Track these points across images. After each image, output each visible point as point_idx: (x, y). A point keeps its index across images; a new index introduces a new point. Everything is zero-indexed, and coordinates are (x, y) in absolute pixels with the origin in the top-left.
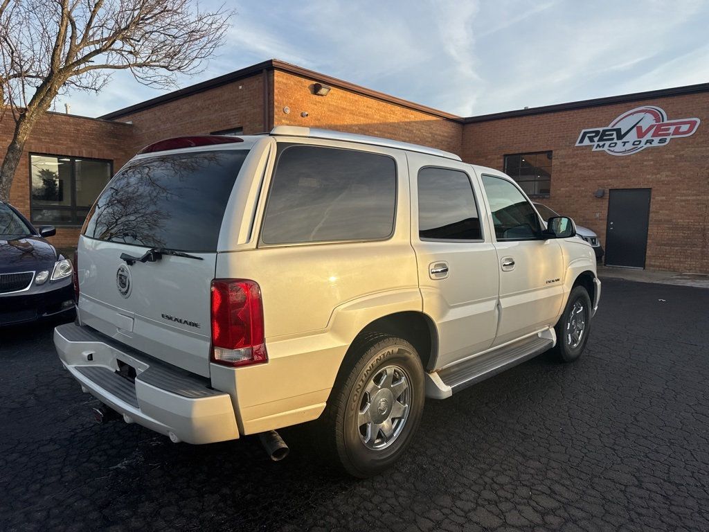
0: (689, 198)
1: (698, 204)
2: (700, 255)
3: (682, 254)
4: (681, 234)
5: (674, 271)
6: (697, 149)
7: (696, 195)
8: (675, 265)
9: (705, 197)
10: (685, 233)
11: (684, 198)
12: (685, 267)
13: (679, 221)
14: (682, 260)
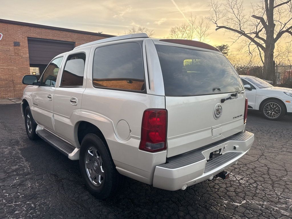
0: (4, 67)
1: (8, 70)
2: (13, 91)
3: (6, 91)
4: (4, 83)
5: (4, 98)
6: (4, 47)
7: (6, 66)
8: (4, 96)
9: (11, 67)
10: (5, 82)
11: (2, 67)
12: (8, 96)
13: (2, 77)
14: (6, 93)
